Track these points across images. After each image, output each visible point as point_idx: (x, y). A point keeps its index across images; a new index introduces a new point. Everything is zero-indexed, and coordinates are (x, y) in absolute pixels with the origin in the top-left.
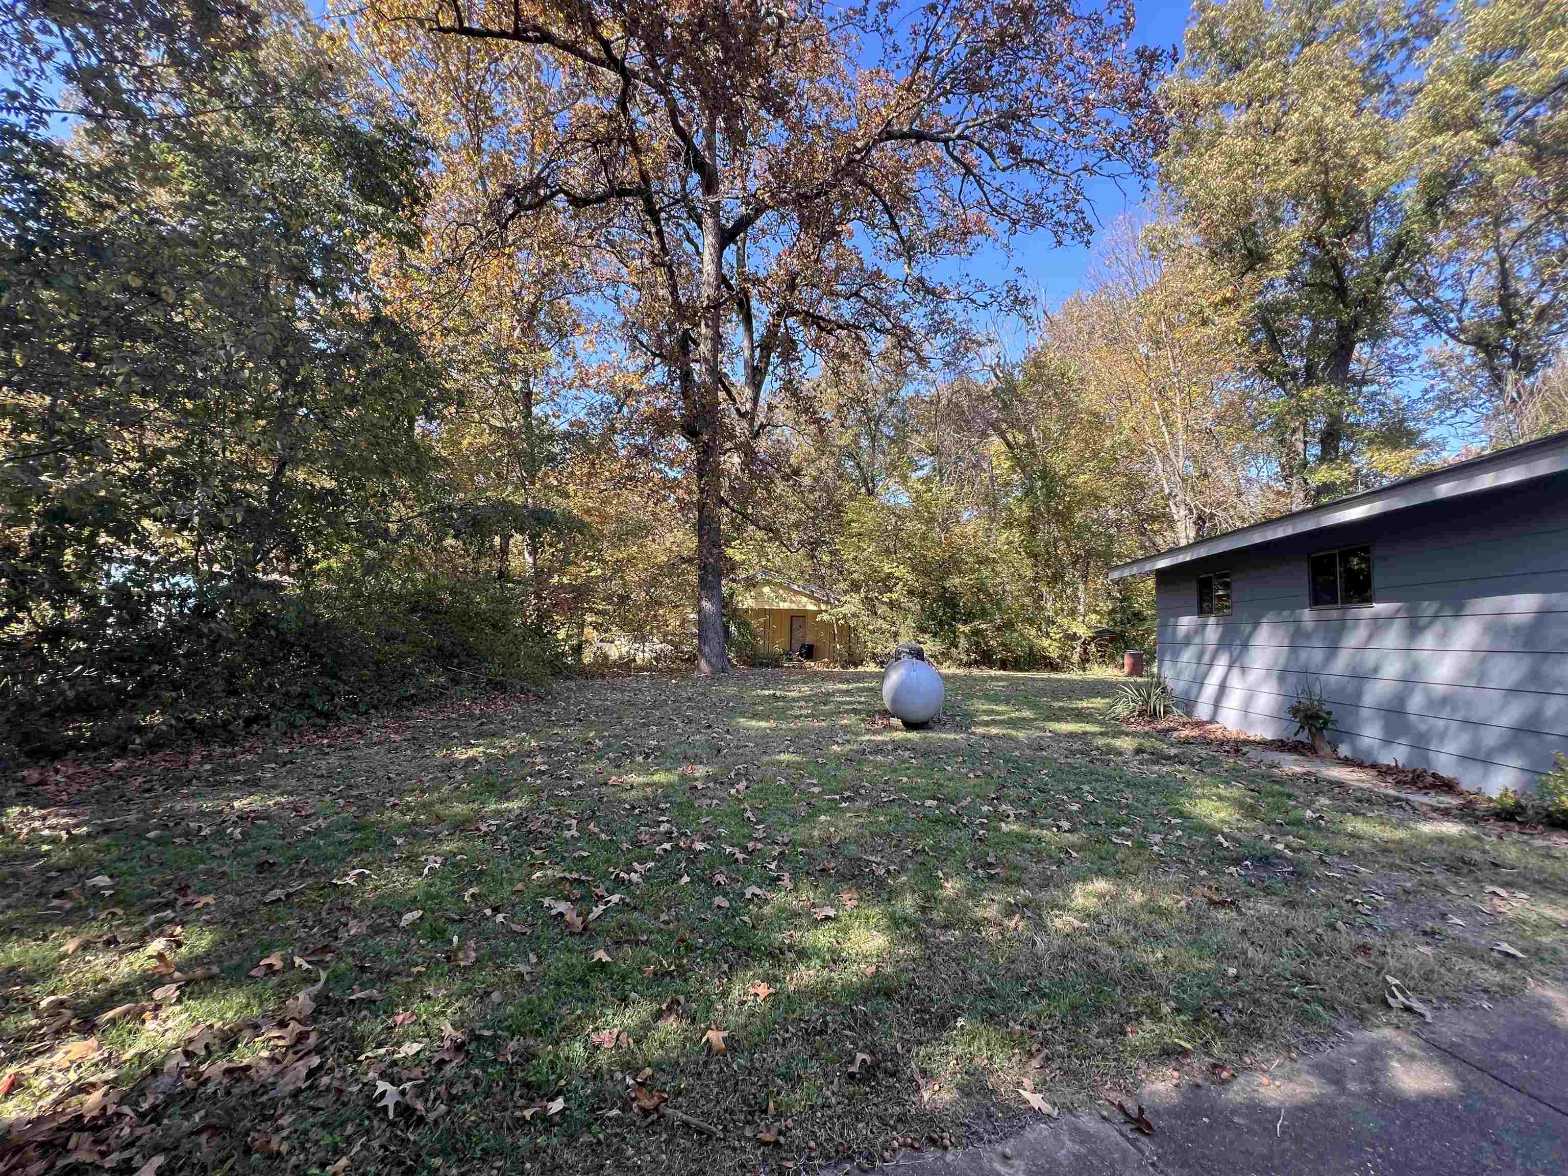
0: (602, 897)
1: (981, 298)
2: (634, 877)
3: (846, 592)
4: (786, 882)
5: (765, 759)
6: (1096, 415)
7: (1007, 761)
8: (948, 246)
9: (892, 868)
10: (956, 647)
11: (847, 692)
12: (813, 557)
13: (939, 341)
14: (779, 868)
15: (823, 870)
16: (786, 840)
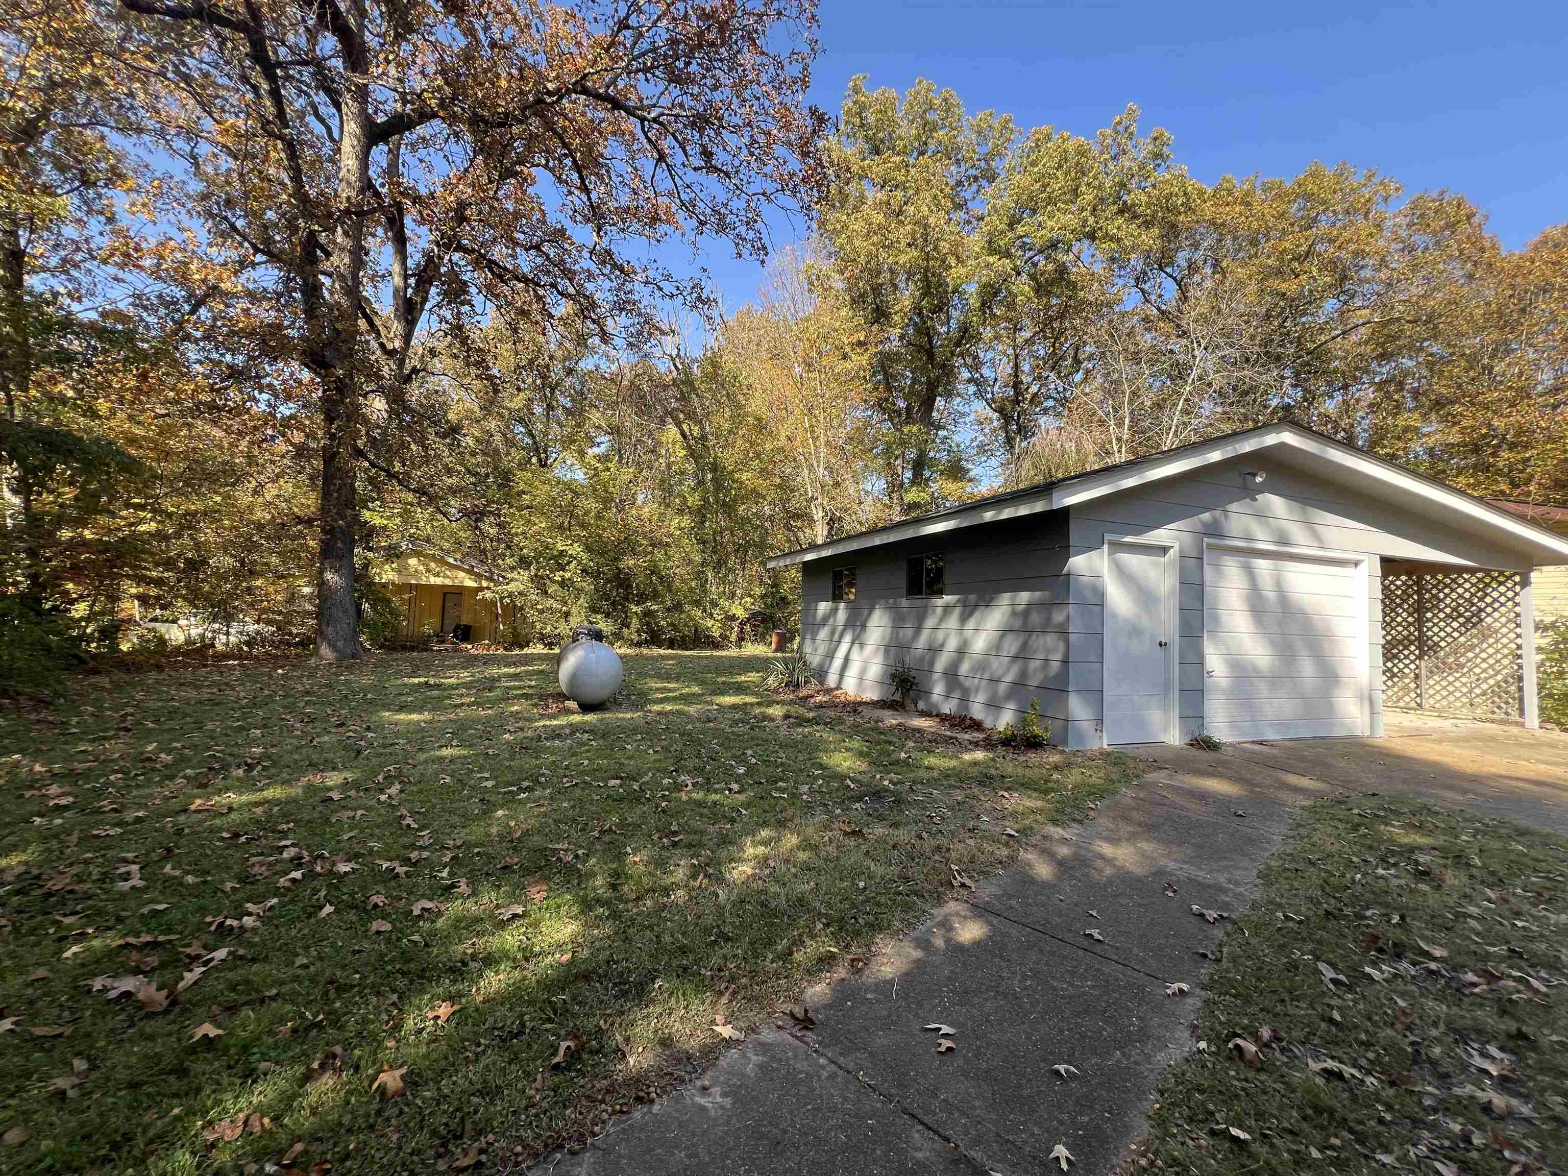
0: (198, 957)
1: (668, 288)
2: (248, 921)
3: (513, 569)
4: (463, 888)
5: (422, 757)
6: (759, 419)
7: (682, 735)
8: (636, 226)
9: (580, 852)
10: (628, 627)
11: (515, 677)
12: (477, 528)
13: (623, 320)
14: (452, 874)
15: (505, 867)
16: (459, 843)
